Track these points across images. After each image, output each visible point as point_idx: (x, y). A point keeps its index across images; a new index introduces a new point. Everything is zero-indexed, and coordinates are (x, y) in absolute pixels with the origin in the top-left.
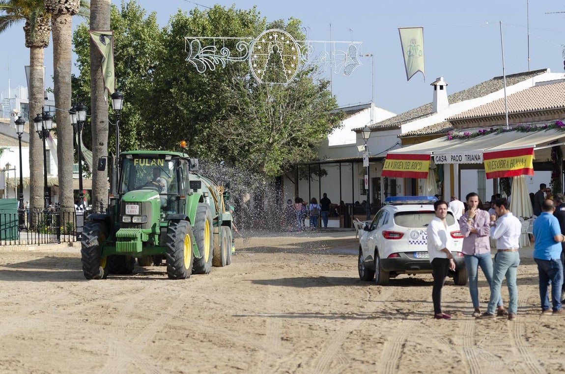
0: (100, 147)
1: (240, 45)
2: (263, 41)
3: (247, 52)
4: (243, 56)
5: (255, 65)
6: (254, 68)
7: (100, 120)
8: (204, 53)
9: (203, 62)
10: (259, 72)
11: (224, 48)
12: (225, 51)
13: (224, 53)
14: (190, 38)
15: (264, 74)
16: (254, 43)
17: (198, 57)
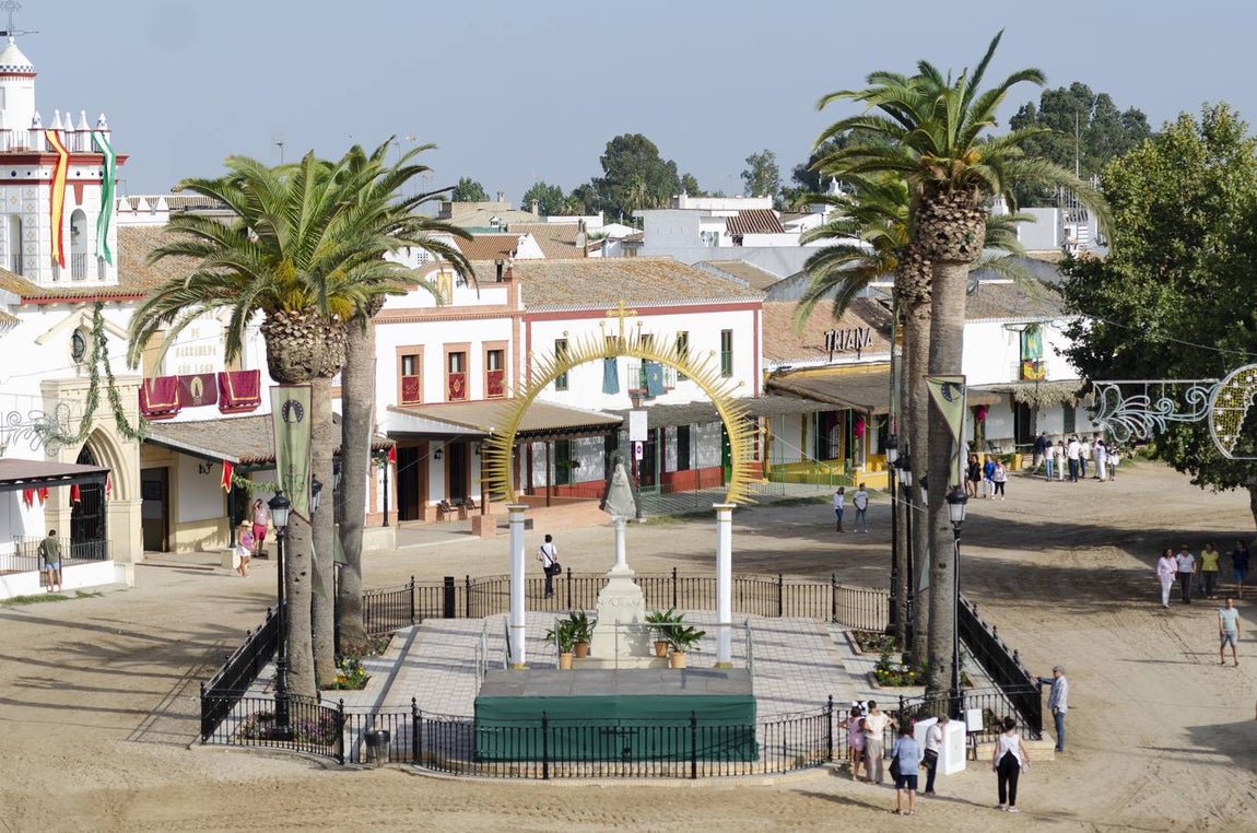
0: (940, 570)
1: (1193, 394)
2: (1236, 385)
3: (1206, 404)
4: (1197, 411)
5: (1220, 428)
6: (1218, 433)
7: (940, 526)
8: (1127, 408)
9: (1125, 424)
10: (1227, 438)
11: (1164, 399)
12: (1166, 405)
13: (1163, 409)
14: (1102, 383)
15: (1236, 443)
16: (1220, 390)
17: (1115, 415)
